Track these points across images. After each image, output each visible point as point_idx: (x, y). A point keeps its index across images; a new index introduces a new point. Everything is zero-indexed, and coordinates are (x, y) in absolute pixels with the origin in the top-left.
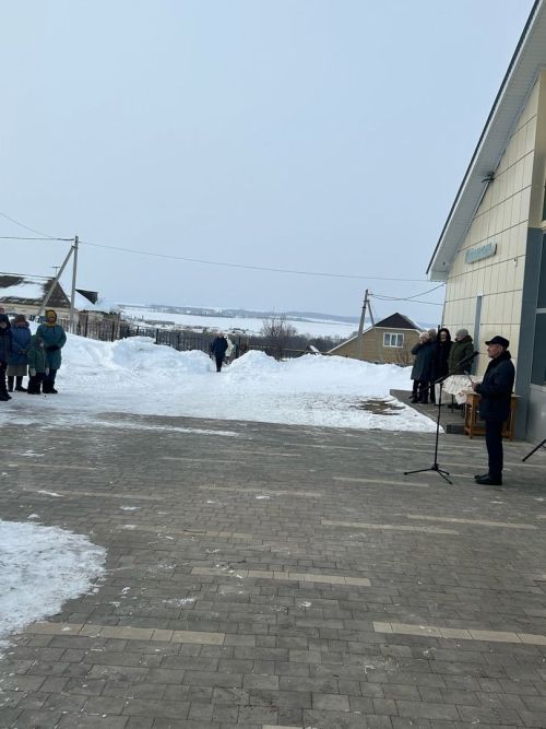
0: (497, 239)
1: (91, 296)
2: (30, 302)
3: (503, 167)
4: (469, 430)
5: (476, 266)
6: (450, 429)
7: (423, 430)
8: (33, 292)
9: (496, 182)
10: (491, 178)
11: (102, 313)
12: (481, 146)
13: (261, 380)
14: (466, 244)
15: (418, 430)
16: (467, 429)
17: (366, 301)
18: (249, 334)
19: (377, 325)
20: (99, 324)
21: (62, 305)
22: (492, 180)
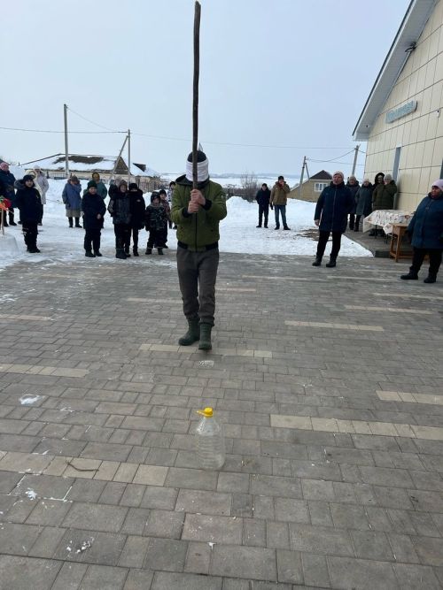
0: (418, 98)
1: (142, 167)
2: (107, 172)
3: (426, 35)
4: (395, 256)
5: (395, 124)
6: (378, 254)
7: (355, 255)
8: (109, 166)
9: (418, 50)
10: (413, 47)
11: (149, 177)
12: (408, 17)
13: (237, 216)
14: (386, 108)
15: (352, 255)
16: (393, 254)
17: (305, 163)
18: (237, 187)
19: (312, 178)
20: (148, 184)
21: (126, 173)
22: (414, 48)
